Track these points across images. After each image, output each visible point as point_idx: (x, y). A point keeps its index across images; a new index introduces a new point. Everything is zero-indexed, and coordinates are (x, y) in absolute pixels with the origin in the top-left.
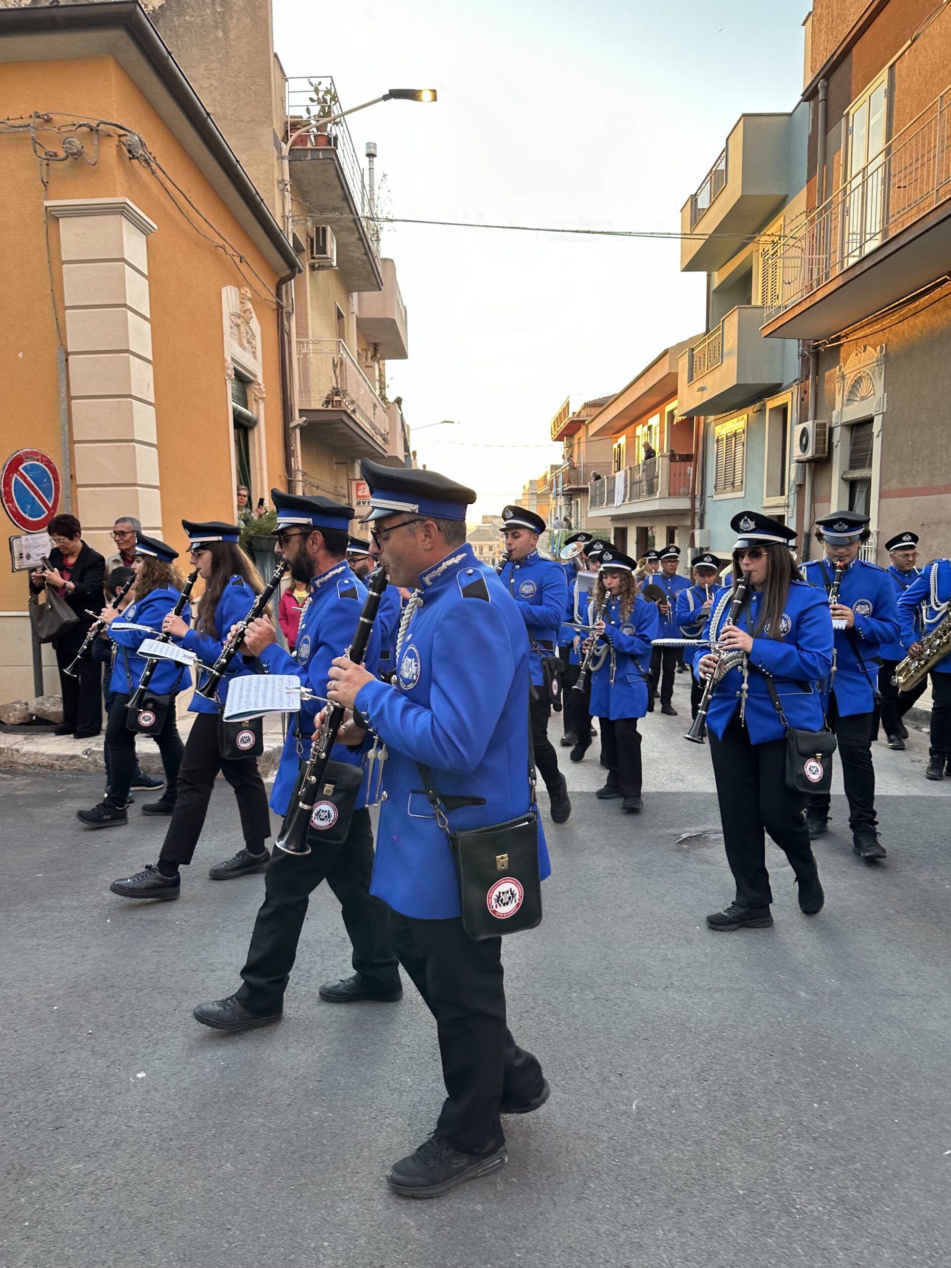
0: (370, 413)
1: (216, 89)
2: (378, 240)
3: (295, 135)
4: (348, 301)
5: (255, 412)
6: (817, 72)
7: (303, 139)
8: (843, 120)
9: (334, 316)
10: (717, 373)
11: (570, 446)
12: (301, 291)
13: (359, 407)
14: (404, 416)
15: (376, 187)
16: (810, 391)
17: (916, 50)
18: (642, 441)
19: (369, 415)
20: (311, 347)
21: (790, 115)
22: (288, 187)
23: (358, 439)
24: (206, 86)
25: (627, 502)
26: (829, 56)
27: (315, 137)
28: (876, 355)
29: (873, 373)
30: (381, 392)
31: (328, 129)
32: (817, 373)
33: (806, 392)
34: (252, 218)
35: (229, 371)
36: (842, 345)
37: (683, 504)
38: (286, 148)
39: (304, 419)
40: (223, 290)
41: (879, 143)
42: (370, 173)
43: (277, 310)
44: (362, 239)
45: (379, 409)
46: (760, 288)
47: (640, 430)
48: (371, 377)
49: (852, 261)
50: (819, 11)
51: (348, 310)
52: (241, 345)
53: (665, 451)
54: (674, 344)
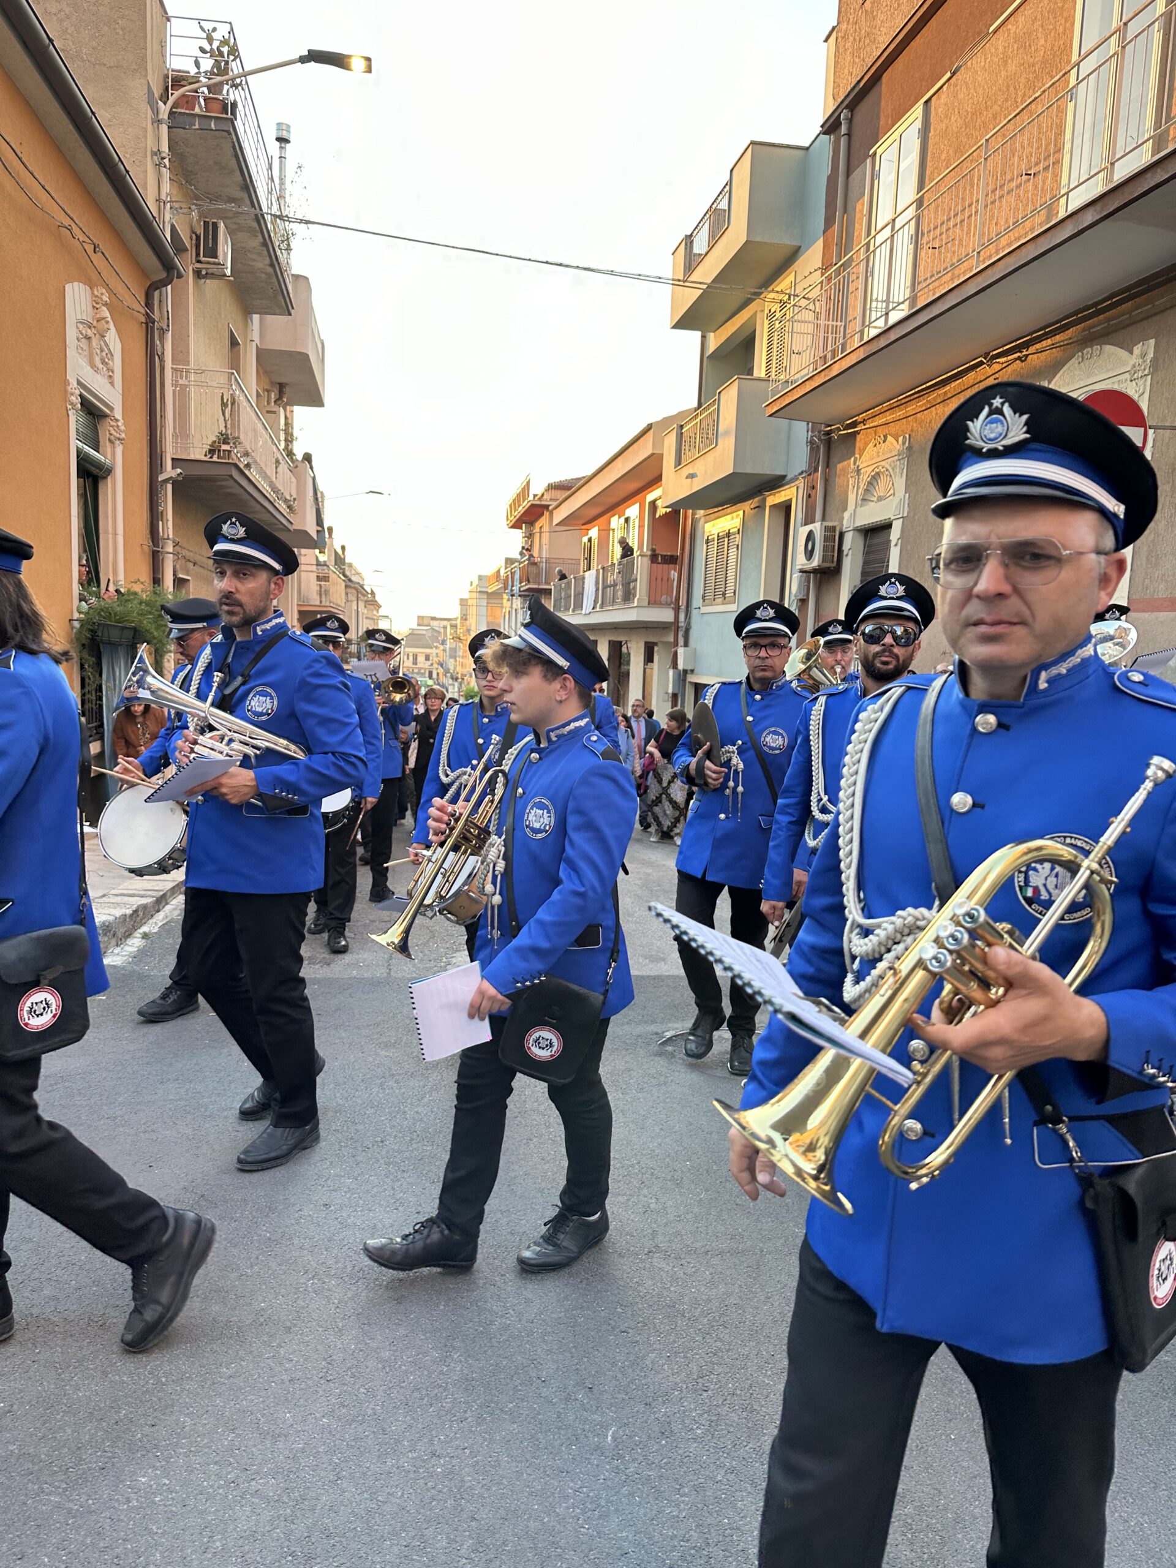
0: (270, 471)
1: (68, 17)
2: (289, 249)
3: (177, 94)
4: (246, 325)
5: (109, 456)
6: (840, 100)
7: (189, 101)
8: (869, 161)
9: (227, 342)
10: (710, 457)
11: (530, 536)
12: (180, 303)
13: (255, 462)
14: (318, 480)
15: (288, 181)
16: (819, 487)
17: (955, 85)
18: (618, 535)
19: (269, 473)
20: (192, 377)
21: (807, 149)
22: (166, 161)
23: (253, 503)
24: (54, 11)
25: (598, 609)
26: (854, 82)
27: (205, 100)
28: (898, 447)
29: (893, 470)
30: (287, 446)
31: (225, 92)
32: (827, 465)
33: (813, 488)
34: (113, 194)
35: (73, 398)
36: (858, 432)
37: (665, 615)
38: (164, 110)
39: (179, 471)
40: (68, 287)
41: (909, 193)
42: (281, 162)
43: (147, 323)
44: (267, 243)
45: (283, 467)
46: (764, 358)
47: (616, 522)
48: (274, 426)
49: (873, 332)
50: (844, 26)
51: (246, 338)
52: (92, 365)
53: (645, 550)
54: (659, 418)
